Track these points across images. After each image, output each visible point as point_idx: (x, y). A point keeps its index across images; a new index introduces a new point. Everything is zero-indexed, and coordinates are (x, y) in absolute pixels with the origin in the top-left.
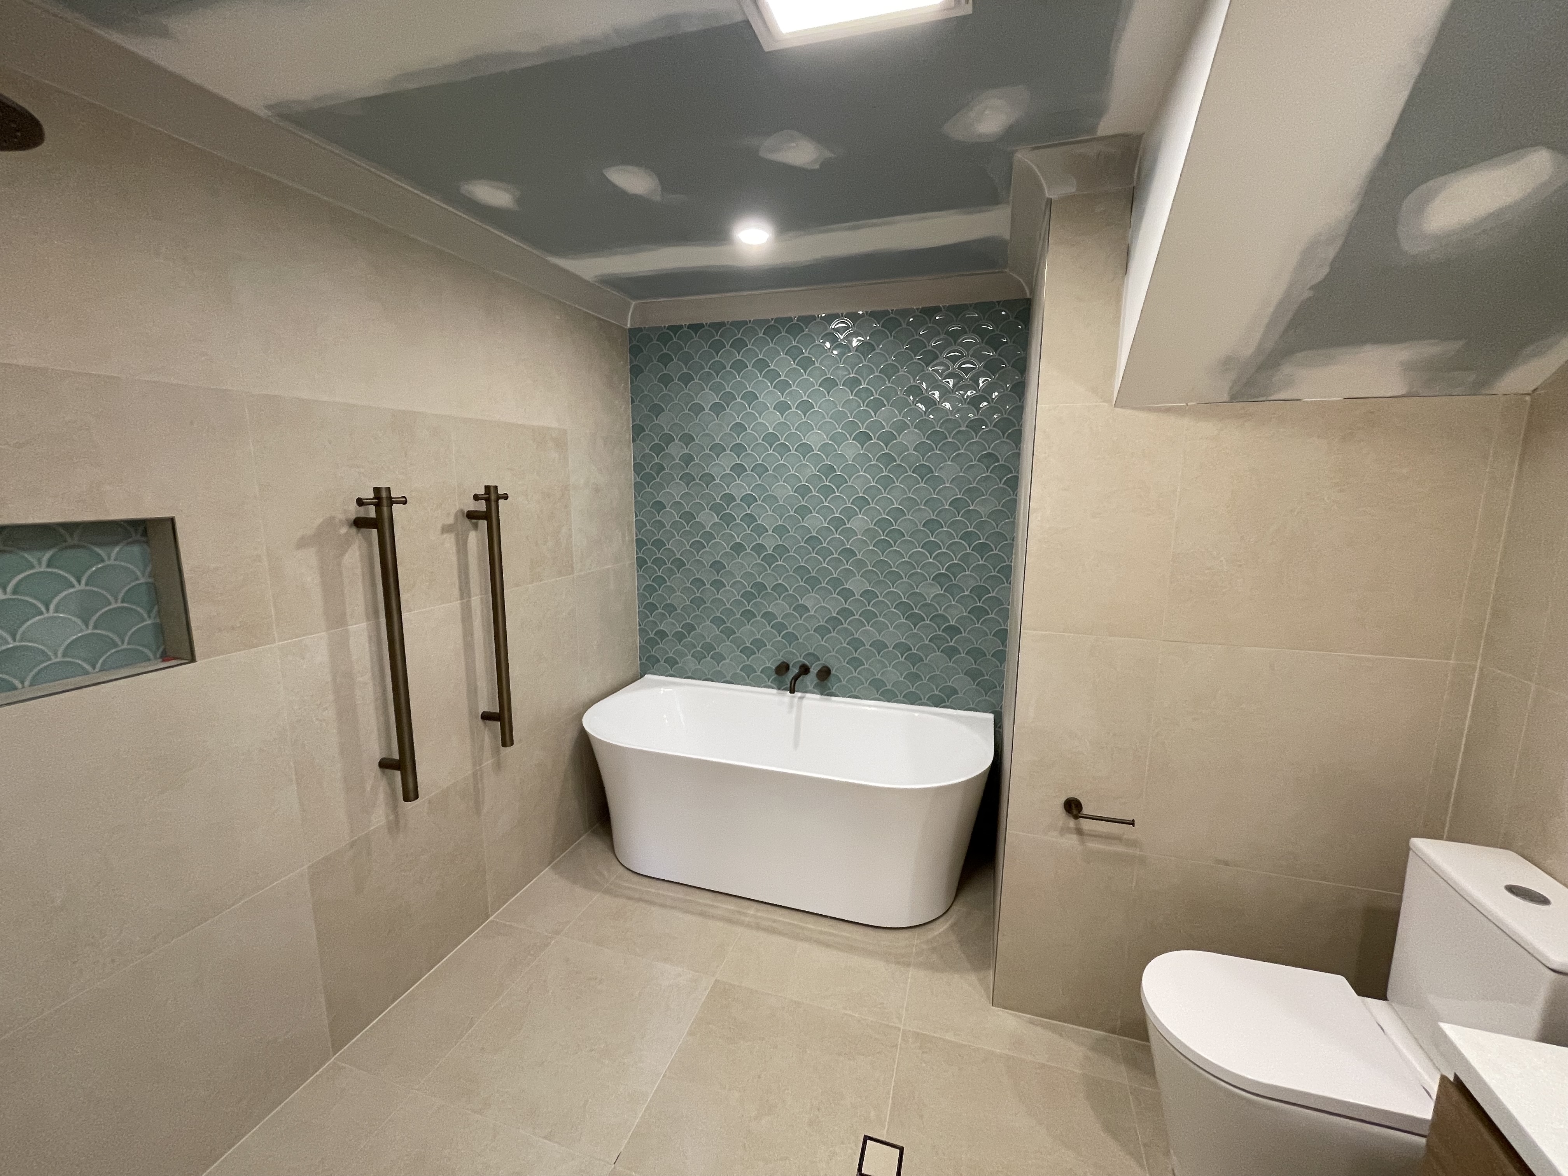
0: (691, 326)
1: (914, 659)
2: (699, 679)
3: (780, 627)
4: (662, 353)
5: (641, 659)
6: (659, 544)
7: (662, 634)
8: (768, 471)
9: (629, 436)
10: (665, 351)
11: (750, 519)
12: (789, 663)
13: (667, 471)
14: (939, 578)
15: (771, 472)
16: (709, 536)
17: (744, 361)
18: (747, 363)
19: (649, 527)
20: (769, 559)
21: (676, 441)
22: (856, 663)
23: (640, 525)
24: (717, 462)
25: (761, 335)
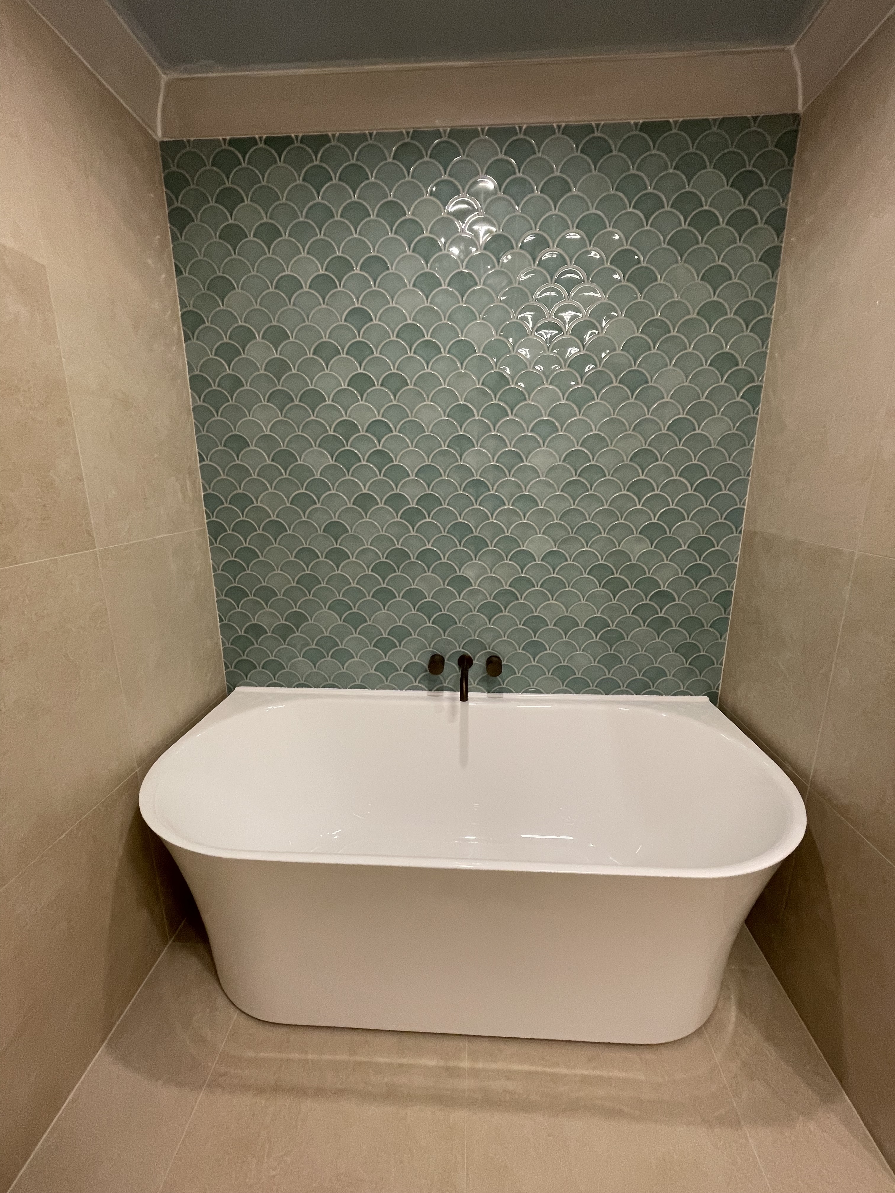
0: (269, 141)
1: (611, 638)
2: (317, 686)
3: (429, 609)
4: (223, 187)
5: (227, 667)
6: (242, 500)
7: (257, 630)
8: (407, 385)
9: (177, 329)
10: (228, 185)
11: (381, 457)
12: (443, 655)
13: (247, 387)
14: (650, 531)
15: (411, 387)
16: (319, 486)
17: (364, 206)
18: (369, 208)
19: (223, 477)
20: (412, 516)
21: (259, 339)
22: (535, 647)
23: (208, 474)
24: (326, 371)
25: (390, 160)
